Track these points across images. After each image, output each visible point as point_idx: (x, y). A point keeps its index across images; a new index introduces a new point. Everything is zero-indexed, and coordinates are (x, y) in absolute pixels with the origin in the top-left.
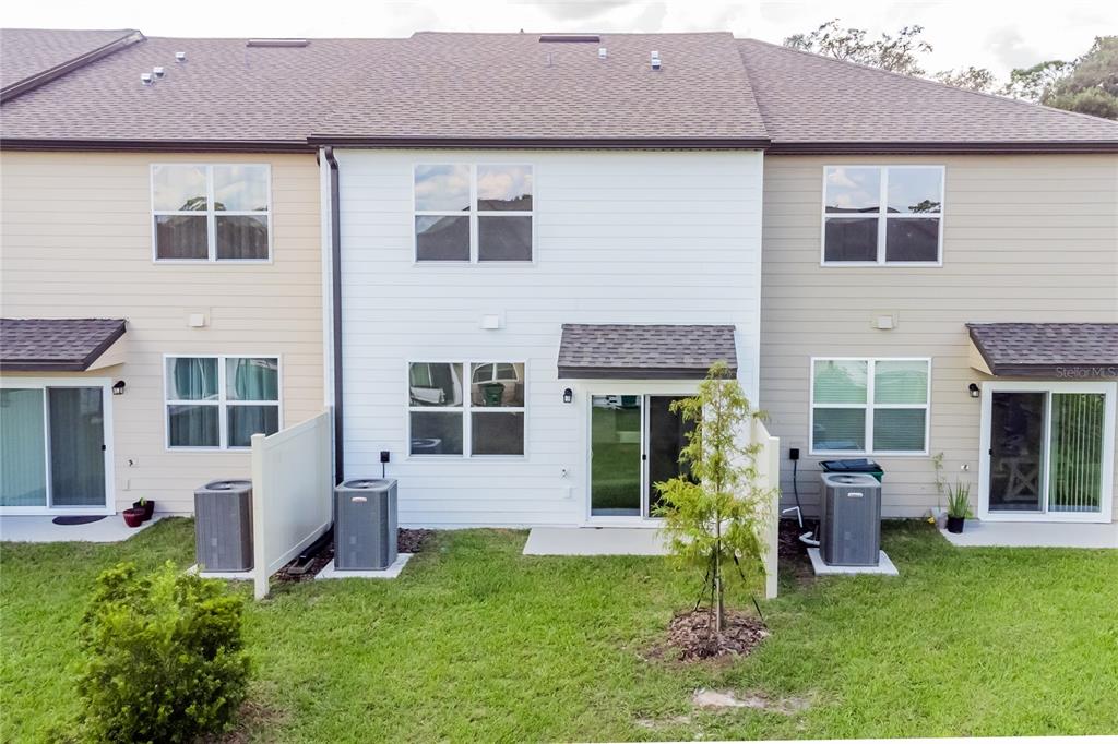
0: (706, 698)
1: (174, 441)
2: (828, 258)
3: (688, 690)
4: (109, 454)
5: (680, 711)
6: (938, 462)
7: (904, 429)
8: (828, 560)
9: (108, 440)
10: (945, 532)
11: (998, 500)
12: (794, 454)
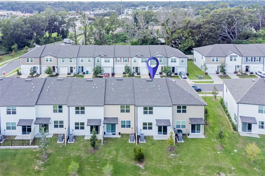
0: (172, 155)
1: (122, 127)
2: (177, 113)
3: (171, 154)
4: (116, 128)
5: (170, 156)
6: (187, 129)
7: (184, 126)
8: (178, 141)
9: (116, 127)
10: (187, 136)
11: (192, 132)
12: (175, 129)
